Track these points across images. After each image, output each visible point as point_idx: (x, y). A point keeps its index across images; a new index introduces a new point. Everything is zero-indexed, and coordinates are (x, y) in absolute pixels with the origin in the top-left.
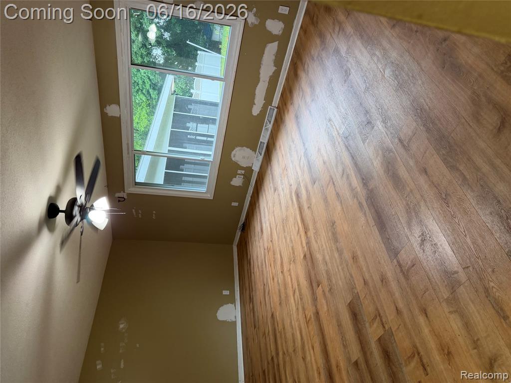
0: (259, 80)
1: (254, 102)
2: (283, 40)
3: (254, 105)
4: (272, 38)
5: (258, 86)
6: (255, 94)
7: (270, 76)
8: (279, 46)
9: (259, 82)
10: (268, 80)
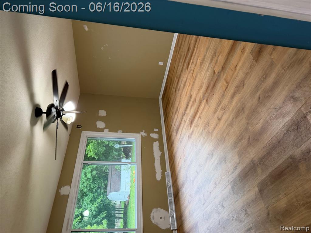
0: (155, 159)
1: (156, 172)
2: (160, 140)
3: (156, 174)
4: (155, 140)
5: (155, 162)
6: (155, 167)
7: (160, 156)
8: (159, 143)
9: (155, 160)
10: (159, 158)
